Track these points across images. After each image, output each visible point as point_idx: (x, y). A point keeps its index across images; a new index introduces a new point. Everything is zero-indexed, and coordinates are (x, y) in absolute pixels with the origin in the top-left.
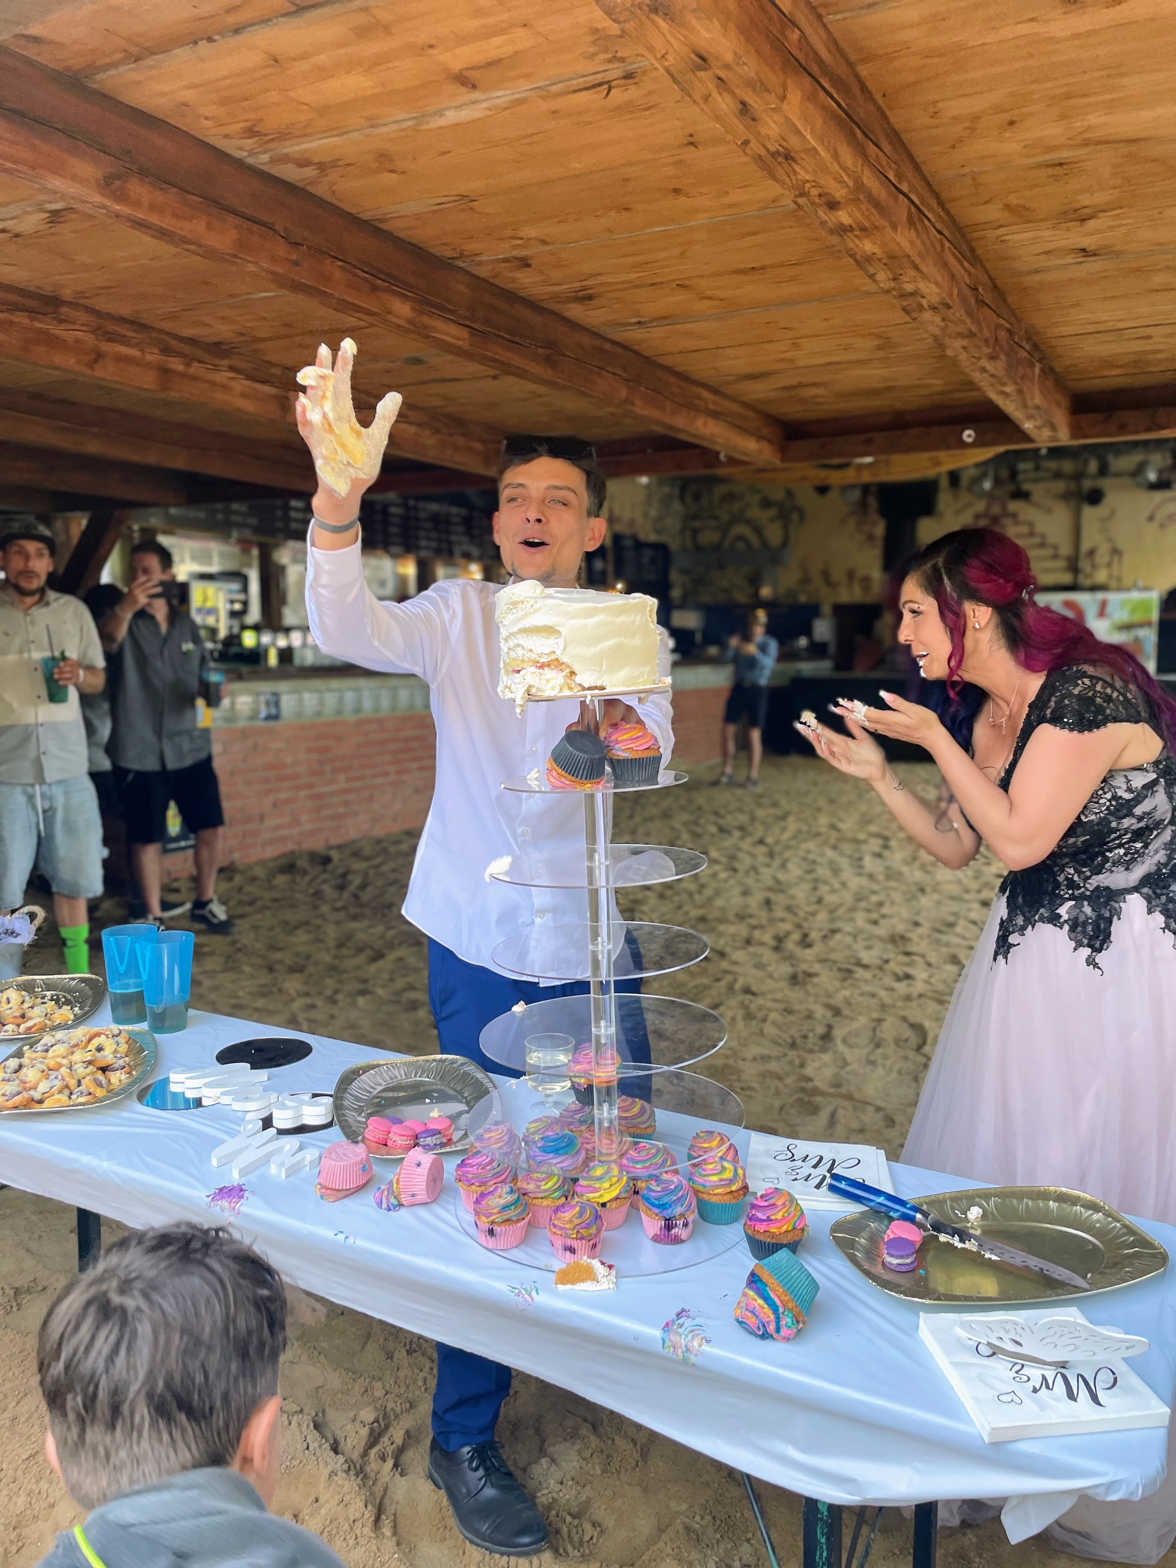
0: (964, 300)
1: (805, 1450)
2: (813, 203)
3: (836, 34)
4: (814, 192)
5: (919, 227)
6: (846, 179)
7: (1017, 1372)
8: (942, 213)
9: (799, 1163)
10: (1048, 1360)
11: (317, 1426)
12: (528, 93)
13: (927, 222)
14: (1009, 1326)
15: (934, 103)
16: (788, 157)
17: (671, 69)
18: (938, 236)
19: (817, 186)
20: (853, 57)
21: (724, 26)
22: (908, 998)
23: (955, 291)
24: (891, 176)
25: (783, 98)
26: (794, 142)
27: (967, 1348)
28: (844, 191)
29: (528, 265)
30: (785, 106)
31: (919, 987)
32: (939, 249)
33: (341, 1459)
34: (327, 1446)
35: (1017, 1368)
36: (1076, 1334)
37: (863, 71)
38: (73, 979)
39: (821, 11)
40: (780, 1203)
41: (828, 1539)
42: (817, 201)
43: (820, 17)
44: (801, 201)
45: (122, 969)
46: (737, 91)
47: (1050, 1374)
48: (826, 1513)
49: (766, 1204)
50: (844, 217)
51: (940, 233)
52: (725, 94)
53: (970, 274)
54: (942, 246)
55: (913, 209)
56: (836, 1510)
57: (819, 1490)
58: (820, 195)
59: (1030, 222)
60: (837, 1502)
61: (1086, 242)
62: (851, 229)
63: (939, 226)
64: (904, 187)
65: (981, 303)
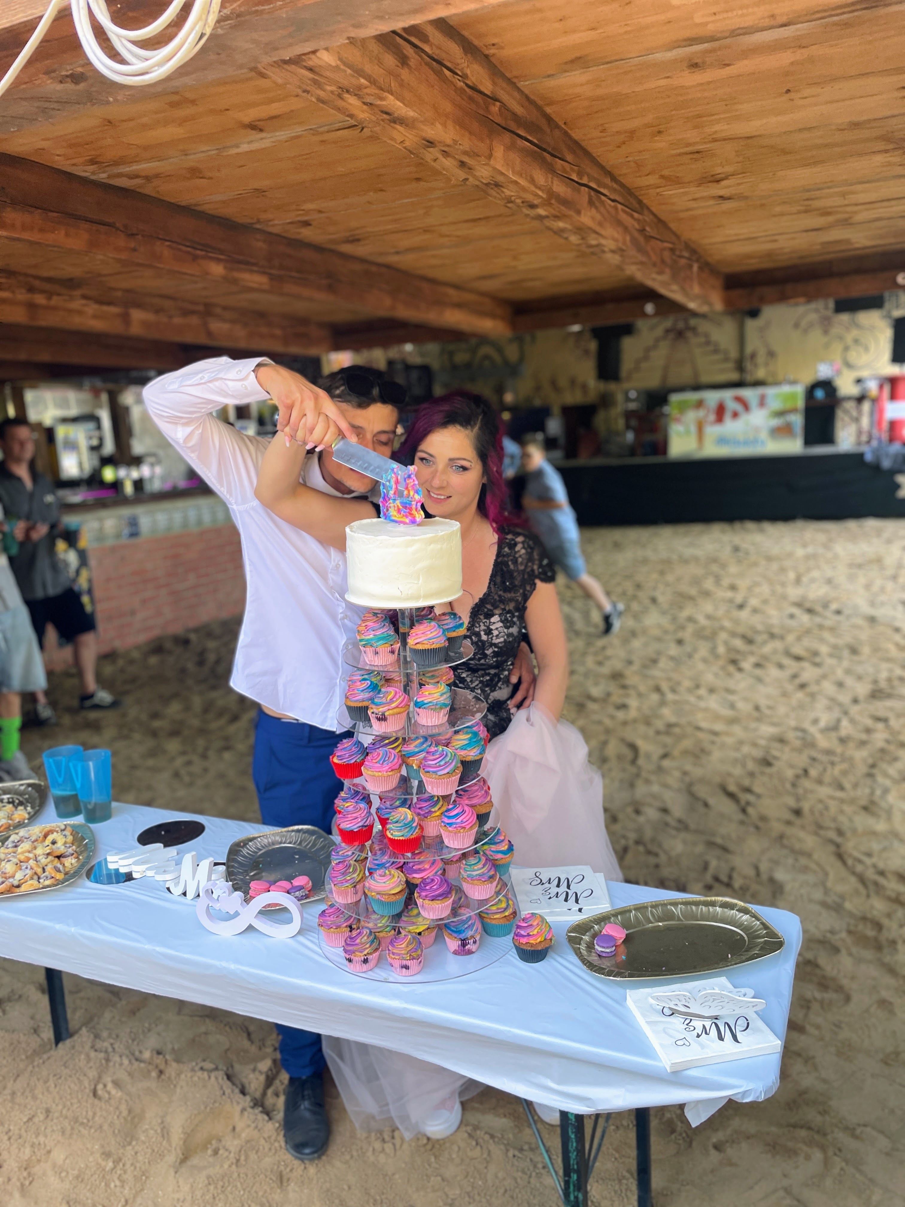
0: (634, 241)
1: (558, 1083)
2: (518, 206)
3: (527, 91)
4: (519, 201)
5: (598, 204)
6: (540, 193)
7: (687, 1025)
8: (615, 186)
9: (547, 885)
10: (706, 1015)
11: (229, 1077)
12: (303, 133)
13: (603, 198)
14: (682, 998)
15: (602, 125)
16: (497, 185)
17: (408, 148)
18: (612, 204)
19: (520, 198)
20: (540, 103)
21: (444, 125)
22: (625, 723)
23: (628, 238)
24: (574, 177)
25: (490, 156)
26: (500, 179)
27: (655, 1010)
28: (540, 200)
29: (310, 225)
30: (492, 162)
31: (633, 713)
32: (613, 211)
33: (248, 1098)
34: (237, 1091)
35: (687, 1021)
36: (723, 1000)
37: (548, 110)
38: (22, 785)
39: (515, 80)
40: (535, 923)
41: (576, 1136)
42: (521, 205)
43: (514, 84)
44: (510, 205)
45: (60, 780)
46: (457, 156)
47: (708, 1024)
48: (574, 1120)
49: (526, 925)
50: (541, 211)
51: (613, 201)
52: (449, 159)
53: (638, 221)
54: (616, 208)
55: (592, 193)
56: (580, 1118)
57: (569, 1106)
58: (523, 202)
59: (680, 184)
60: (580, 1113)
61: (721, 193)
62: (547, 217)
63: (612, 197)
64: (585, 181)
65: (649, 238)
